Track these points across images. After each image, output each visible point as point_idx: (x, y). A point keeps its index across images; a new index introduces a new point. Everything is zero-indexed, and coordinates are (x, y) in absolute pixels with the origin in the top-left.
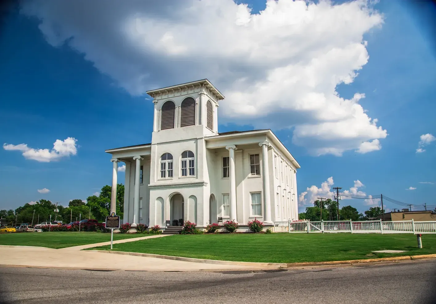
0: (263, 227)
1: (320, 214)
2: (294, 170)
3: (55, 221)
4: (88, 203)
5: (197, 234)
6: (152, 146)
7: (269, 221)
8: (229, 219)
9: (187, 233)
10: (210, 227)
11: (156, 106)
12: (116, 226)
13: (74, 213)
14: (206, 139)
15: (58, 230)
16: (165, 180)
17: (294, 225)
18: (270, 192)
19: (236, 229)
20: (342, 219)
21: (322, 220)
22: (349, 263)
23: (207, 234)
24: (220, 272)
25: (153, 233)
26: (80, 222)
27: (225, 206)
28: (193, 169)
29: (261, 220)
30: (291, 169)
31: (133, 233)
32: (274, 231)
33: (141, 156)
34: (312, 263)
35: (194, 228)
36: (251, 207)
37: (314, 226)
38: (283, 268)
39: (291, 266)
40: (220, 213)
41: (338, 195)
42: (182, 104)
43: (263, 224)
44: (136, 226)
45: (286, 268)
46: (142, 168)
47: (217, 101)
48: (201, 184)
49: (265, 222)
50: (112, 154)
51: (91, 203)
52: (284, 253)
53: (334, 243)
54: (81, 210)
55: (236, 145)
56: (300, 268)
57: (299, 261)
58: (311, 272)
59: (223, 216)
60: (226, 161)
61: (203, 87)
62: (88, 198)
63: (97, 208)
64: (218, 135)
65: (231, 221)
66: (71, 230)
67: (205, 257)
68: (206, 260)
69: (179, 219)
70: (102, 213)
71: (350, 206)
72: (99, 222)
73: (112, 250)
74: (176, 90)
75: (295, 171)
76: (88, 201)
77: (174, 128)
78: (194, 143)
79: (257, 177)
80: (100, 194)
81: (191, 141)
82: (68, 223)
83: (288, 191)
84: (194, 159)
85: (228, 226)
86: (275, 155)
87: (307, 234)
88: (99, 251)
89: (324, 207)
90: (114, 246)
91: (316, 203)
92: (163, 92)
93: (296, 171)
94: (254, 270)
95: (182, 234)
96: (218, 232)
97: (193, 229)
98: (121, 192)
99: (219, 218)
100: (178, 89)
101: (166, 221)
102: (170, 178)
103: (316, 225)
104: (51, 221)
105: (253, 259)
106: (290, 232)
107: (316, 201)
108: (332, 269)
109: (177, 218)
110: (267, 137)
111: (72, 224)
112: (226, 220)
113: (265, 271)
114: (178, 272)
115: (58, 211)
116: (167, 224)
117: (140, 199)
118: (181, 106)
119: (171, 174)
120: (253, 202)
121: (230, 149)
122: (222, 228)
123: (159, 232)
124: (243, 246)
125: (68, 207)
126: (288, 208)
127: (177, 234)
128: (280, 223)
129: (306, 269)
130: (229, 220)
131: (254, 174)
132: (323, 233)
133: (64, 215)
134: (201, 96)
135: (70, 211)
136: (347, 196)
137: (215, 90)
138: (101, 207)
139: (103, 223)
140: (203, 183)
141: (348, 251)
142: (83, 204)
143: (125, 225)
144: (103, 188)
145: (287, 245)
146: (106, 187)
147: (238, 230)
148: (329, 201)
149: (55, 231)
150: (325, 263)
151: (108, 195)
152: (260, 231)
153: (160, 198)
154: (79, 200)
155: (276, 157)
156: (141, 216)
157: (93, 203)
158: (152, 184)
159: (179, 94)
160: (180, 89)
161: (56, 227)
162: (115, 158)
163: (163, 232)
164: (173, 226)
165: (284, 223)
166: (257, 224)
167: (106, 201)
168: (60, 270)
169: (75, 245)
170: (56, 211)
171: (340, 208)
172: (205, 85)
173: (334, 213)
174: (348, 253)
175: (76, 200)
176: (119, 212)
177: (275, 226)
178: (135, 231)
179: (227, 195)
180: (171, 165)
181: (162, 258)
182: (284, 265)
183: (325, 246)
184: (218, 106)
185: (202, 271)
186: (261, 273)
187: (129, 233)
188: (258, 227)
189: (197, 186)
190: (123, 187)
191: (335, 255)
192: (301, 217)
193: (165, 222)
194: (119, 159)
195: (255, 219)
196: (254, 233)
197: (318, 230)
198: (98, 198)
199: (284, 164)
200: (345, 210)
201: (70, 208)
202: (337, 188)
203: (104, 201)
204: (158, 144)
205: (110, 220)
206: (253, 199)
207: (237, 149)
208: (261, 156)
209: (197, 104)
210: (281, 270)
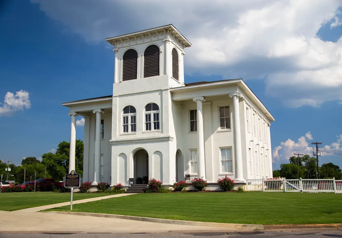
0: (234, 185)
1: (297, 172)
2: (268, 123)
3: (6, 181)
4: (43, 161)
5: (163, 193)
6: (113, 98)
7: (241, 179)
8: (197, 176)
9: (152, 192)
10: (177, 186)
11: (116, 54)
12: (76, 185)
13: (28, 172)
14: (171, 90)
15: (11, 191)
16: (128, 135)
17: (268, 183)
18: (242, 147)
19: (205, 188)
20: (322, 177)
21: (301, 178)
22: (335, 227)
23: (174, 193)
24: (190, 234)
25: (115, 192)
26: (35, 182)
27: (193, 163)
28: (158, 123)
29: (232, 178)
30: (265, 122)
31: (94, 192)
32: (247, 189)
33: (102, 110)
34: (291, 225)
35: (160, 186)
36: (221, 163)
37: (292, 185)
38: (258, 230)
39: (268, 228)
40: (187, 169)
41: (317, 150)
42: (145, 53)
43: (234, 182)
44: (97, 185)
45: (262, 230)
46: (102, 122)
47: (183, 49)
48: (167, 139)
49: (237, 179)
50: (70, 108)
51: (46, 161)
52: (259, 213)
53: (316, 203)
54: (36, 169)
55: (204, 97)
56: (278, 230)
57: (276, 223)
58: (291, 235)
59: (191, 173)
60: (193, 114)
61: (168, 34)
62: (43, 155)
63: (54, 166)
64: (184, 85)
65: (200, 179)
66: (25, 191)
67: (173, 218)
68: (175, 221)
69: (144, 177)
70: (59, 171)
71: (331, 163)
72: (56, 181)
73: (72, 211)
74: (138, 37)
75: (268, 125)
76: (43, 158)
77: (136, 78)
78: (159, 95)
79: (227, 131)
80: (57, 150)
81: (155, 93)
82: (21, 182)
83: (261, 145)
84: (159, 112)
85: (196, 184)
86: (247, 107)
87: (284, 193)
88: (57, 213)
89: (301, 164)
90: (74, 206)
91: (292, 159)
92: (124, 40)
93: (270, 125)
94: (228, 232)
95: (147, 192)
96: (186, 191)
97: (158, 188)
98: (80, 148)
99: (186, 175)
100: (141, 36)
101: (130, 179)
102: (133, 133)
103: (293, 183)
104: (3, 182)
105: (226, 219)
106: (264, 191)
107: (292, 158)
108: (315, 233)
109: (141, 176)
110: (238, 87)
111: (26, 184)
112: (193, 178)
113: (240, 233)
114: (144, 234)
115: (10, 170)
116: (131, 182)
117: (101, 155)
118: (144, 54)
119: (134, 128)
120: (223, 158)
121: (198, 101)
122: (189, 186)
123: (122, 190)
124: (214, 206)
125: (21, 165)
126: (261, 164)
127: (141, 192)
128: (253, 181)
129: (285, 232)
130: (197, 178)
131: (224, 127)
132: (302, 192)
133: (16, 175)
134: (165, 43)
135: (23, 170)
136: (328, 152)
137: (181, 37)
138: (58, 164)
139: (60, 182)
140: (169, 138)
141: (333, 214)
142: (38, 161)
143: (85, 184)
144: (60, 144)
145: (262, 204)
146: (62, 143)
147: (207, 189)
148: (306, 157)
149: (7, 192)
150: (307, 225)
151: (65, 152)
152: (230, 189)
153: (123, 155)
154: (33, 158)
155: (248, 109)
156: (102, 174)
157: (48, 160)
158: (113, 139)
159: (141, 42)
160: (150, 35)
161: (8, 187)
162: (73, 112)
163: (126, 191)
164: (137, 184)
165: (258, 180)
166: (227, 182)
167: (63, 158)
168: (16, 235)
169: (30, 206)
170: (7, 169)
171: (320, 165)
172: (170, 31)
173: (313, 170)
174: (333, 215)
175: (29, 158)
176: (78, 170)
177: (248, 184)
178: (95, 190)
179: (195, 150)
180: (134, 119)
181: (126, 218)
182: (259, 227)
183: (304, 207)
184: (184, 54)
185: (171, 232)
186: (235, 235)
187: (89, 192)
188: (229, 185)
189: (162, 141)
190: (81, 143)
191: (317, 217)
192: (275, 174)
193: (128, 179)
194: (78, 113)
195: (226, 177)
196: (224, 191)
197: (295, 189)
198: (54, 155)
199: (257, 116)
200: (325, 168)
201: (23, 166)
202: (317, 144)
203: (61, 158)
204: (120, 96)
205: (70, 178)
206: (223, 154)
207: (205, 100)
208: (231, 108)
209: (161, 52)
210: (257, 232)
